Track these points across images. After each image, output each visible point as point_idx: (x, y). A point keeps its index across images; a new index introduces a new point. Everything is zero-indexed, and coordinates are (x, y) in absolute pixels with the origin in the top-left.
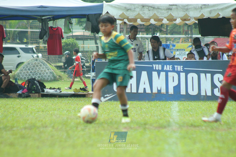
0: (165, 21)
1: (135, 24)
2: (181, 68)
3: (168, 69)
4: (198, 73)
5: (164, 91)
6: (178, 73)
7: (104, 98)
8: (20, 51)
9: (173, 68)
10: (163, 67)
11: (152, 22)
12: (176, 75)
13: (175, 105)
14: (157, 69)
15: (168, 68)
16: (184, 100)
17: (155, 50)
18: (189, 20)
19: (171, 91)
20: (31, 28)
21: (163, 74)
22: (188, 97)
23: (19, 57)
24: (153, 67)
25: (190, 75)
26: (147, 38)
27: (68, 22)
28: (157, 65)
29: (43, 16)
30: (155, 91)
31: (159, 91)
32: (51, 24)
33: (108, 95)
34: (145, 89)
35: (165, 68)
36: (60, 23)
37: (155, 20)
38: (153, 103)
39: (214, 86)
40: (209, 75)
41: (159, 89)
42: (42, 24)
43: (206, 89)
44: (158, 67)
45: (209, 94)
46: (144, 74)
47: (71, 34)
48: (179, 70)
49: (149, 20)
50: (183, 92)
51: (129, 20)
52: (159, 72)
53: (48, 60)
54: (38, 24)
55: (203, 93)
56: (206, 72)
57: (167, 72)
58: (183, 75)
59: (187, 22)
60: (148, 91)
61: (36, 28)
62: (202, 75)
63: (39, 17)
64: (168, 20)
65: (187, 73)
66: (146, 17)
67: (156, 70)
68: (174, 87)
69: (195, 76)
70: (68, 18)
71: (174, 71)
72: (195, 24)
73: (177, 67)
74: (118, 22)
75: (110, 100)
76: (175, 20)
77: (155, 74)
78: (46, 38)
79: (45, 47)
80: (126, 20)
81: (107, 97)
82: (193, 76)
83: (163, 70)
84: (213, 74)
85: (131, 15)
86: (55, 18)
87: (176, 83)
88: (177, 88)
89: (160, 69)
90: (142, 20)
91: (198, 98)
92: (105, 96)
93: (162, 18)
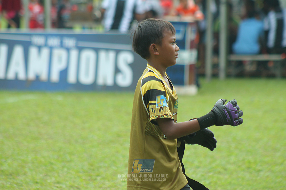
2: (74, 44)
3: (54, 44)
4: (97, 50)
6: (68, 50)
9: (62, 42)
14: (38, 43)
15: (54, 42)
19: (55, 77)
21: (45, 52)
28: (38, 38)
30: (31, 76)
31: (38, 77)
34: (17, 74)
35: (50, 42)
39: (117, 71)
44: (38, 40)
45: (110, 82)
46: (18, 51)
48: (69, 45)
50: (72, 78)
52: (40, 48)
55: (100, 82)
56: (107, 50)
57: (51, 48)
58: (74, 53)
62: (103, 54)
65: (80, 49)
67: (35, 46)
71: (62, 46)
73: (68, 42)
77: (33, 51)
82: (88, 55)
83: (46, 45)
84: (118, 52)
88: (64, 73)
89: (43, 43)
91: (93, 88)
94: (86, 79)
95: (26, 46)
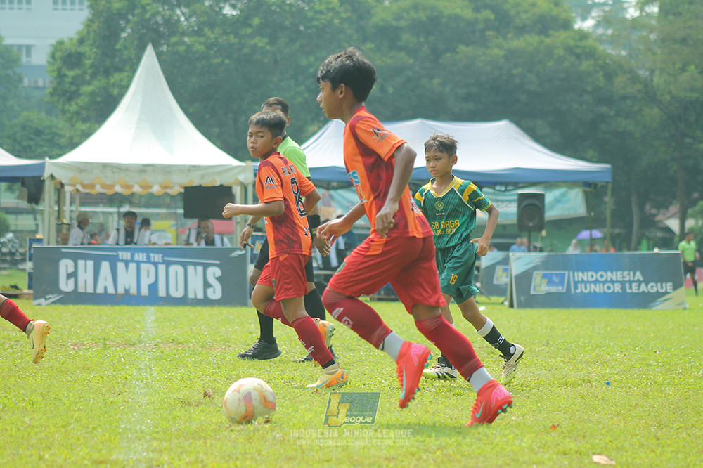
0: (137, 189)
1: (93, 192)
2: (160, 258)
3: (141, 259)
4: (184, 265)
5: (133, 291)
6: (156, 264)
7: (46, 299)
9: (148, 257)
10: (133, 256)
11: (118, 189)
12: (152, 268)
13: (150, 313)
14: (125, 258)
15: (140, 257)
16: (164, 305)
17: (129, 230)
18: (171, 187)
19: (145, 291)
21: (133, 266)
22: (170, 301)
24: (117, 256)
25: (173, 268)
26: (111, 213)
28: (124, 253)
30: (121, 290)
31: (127, 291)
33: (51, 296)
34: (106, 288)
35: (136, 257)
37: (122, 186)
38: (117, 308)
39: (207, 285)
40: (200, 269)
41: (127, 288)
43: (196, 289)
44: (125, 255)
45: (200, 296)
46: (105, 266)
48: (156, 260)
49: (112, 186)
50: (162, 293)
51: (84, 186)
52: (127, 263)
55: (191, 295)
56: (195, 264)
57: (138, 263)
58: (162, 268)
59: (169, 191)
60: (111, 290)
62: (191, 269)
64: (141, 186)
65: (168, 264)
66: (108, 182)
67: (122, 261)
68: (149, 285)
69: (180, 269)
71: (148, 261)
72: (180, 193)
73: (154, 257)
74: (68, 189)
75: (54, 303)
76: (151, 187)
77: (121, 266)
80: (79, 187)
81: (49, 298)
82: (176, 269)
83: (132, 260)
84: (206, 266)
85: (87, 179)
87: (152, 280)
88: (153, 287)
89: (129, 258)
90: (103, 186)
91: (184, 301)
92: (48, 297)
93: (131, 184)
94: (177, 293)
95: (113, 262)
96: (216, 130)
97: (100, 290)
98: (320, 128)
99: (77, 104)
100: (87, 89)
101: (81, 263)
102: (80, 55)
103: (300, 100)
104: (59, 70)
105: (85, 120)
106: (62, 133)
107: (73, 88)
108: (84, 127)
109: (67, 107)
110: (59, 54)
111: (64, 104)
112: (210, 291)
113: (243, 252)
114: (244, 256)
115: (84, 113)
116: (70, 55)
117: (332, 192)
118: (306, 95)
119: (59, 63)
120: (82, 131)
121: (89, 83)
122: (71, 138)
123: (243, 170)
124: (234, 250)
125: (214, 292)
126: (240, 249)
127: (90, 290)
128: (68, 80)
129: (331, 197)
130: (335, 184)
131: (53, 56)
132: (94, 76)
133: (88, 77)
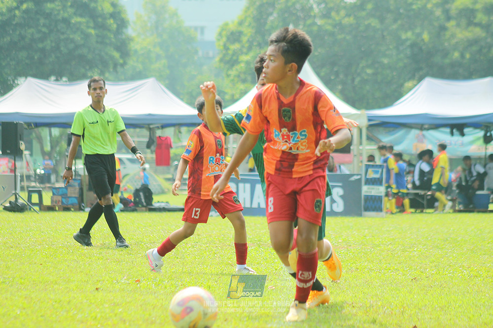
8: (127, 162)
20: (138, 136)
23: (125, 168)
27: (177, 131)
29: (152, 124)
32: (159, 133)
34: (259, 204)
36: (169, 132)
39: (333, 201)
42: (150, 134)
45: (328, 209)
47: (180, 144)
53: (156, 172)
54: (146, 132)
60: (263, 206)
61: (143, 136)
63: (147, 126)
70: (177, 127)
78: (153, 148)
79: (152, 158)
86: (163, 126)
96: (340, 87)
97: (255, 205)
98: (415, 85)
99: (237, 70)
100: (244, 58)
101: (241, 185)
102: (241, 33)
103: (401, 64)
104: (225, 45)
105: (244, 81)
106: (226, 91)
107: (235, 58)
108: (242, 87)
109: (230, 72)
110: (224, 33)
111: (228, 69)
112: (334, 205)
113: (358, 177)
114: (360, 180)
115: (243, 76)
116: (232, 33)
117: (425, 132)
118: (406, 61)
119: (224, 39)
120: (241, 90)
121: (246, 54)
122: (233, 96)
123: (358, 116)
124: (352, 175)
125: (338, 207)
126: (358, 175)
127: (248, 205)
128: (230, 52)
129: (424, 136)
130: (426, 126)
131: (220, 34)
132: (250, 49)
133: (245, 50)
